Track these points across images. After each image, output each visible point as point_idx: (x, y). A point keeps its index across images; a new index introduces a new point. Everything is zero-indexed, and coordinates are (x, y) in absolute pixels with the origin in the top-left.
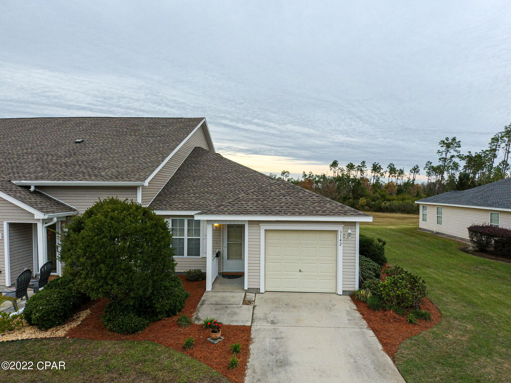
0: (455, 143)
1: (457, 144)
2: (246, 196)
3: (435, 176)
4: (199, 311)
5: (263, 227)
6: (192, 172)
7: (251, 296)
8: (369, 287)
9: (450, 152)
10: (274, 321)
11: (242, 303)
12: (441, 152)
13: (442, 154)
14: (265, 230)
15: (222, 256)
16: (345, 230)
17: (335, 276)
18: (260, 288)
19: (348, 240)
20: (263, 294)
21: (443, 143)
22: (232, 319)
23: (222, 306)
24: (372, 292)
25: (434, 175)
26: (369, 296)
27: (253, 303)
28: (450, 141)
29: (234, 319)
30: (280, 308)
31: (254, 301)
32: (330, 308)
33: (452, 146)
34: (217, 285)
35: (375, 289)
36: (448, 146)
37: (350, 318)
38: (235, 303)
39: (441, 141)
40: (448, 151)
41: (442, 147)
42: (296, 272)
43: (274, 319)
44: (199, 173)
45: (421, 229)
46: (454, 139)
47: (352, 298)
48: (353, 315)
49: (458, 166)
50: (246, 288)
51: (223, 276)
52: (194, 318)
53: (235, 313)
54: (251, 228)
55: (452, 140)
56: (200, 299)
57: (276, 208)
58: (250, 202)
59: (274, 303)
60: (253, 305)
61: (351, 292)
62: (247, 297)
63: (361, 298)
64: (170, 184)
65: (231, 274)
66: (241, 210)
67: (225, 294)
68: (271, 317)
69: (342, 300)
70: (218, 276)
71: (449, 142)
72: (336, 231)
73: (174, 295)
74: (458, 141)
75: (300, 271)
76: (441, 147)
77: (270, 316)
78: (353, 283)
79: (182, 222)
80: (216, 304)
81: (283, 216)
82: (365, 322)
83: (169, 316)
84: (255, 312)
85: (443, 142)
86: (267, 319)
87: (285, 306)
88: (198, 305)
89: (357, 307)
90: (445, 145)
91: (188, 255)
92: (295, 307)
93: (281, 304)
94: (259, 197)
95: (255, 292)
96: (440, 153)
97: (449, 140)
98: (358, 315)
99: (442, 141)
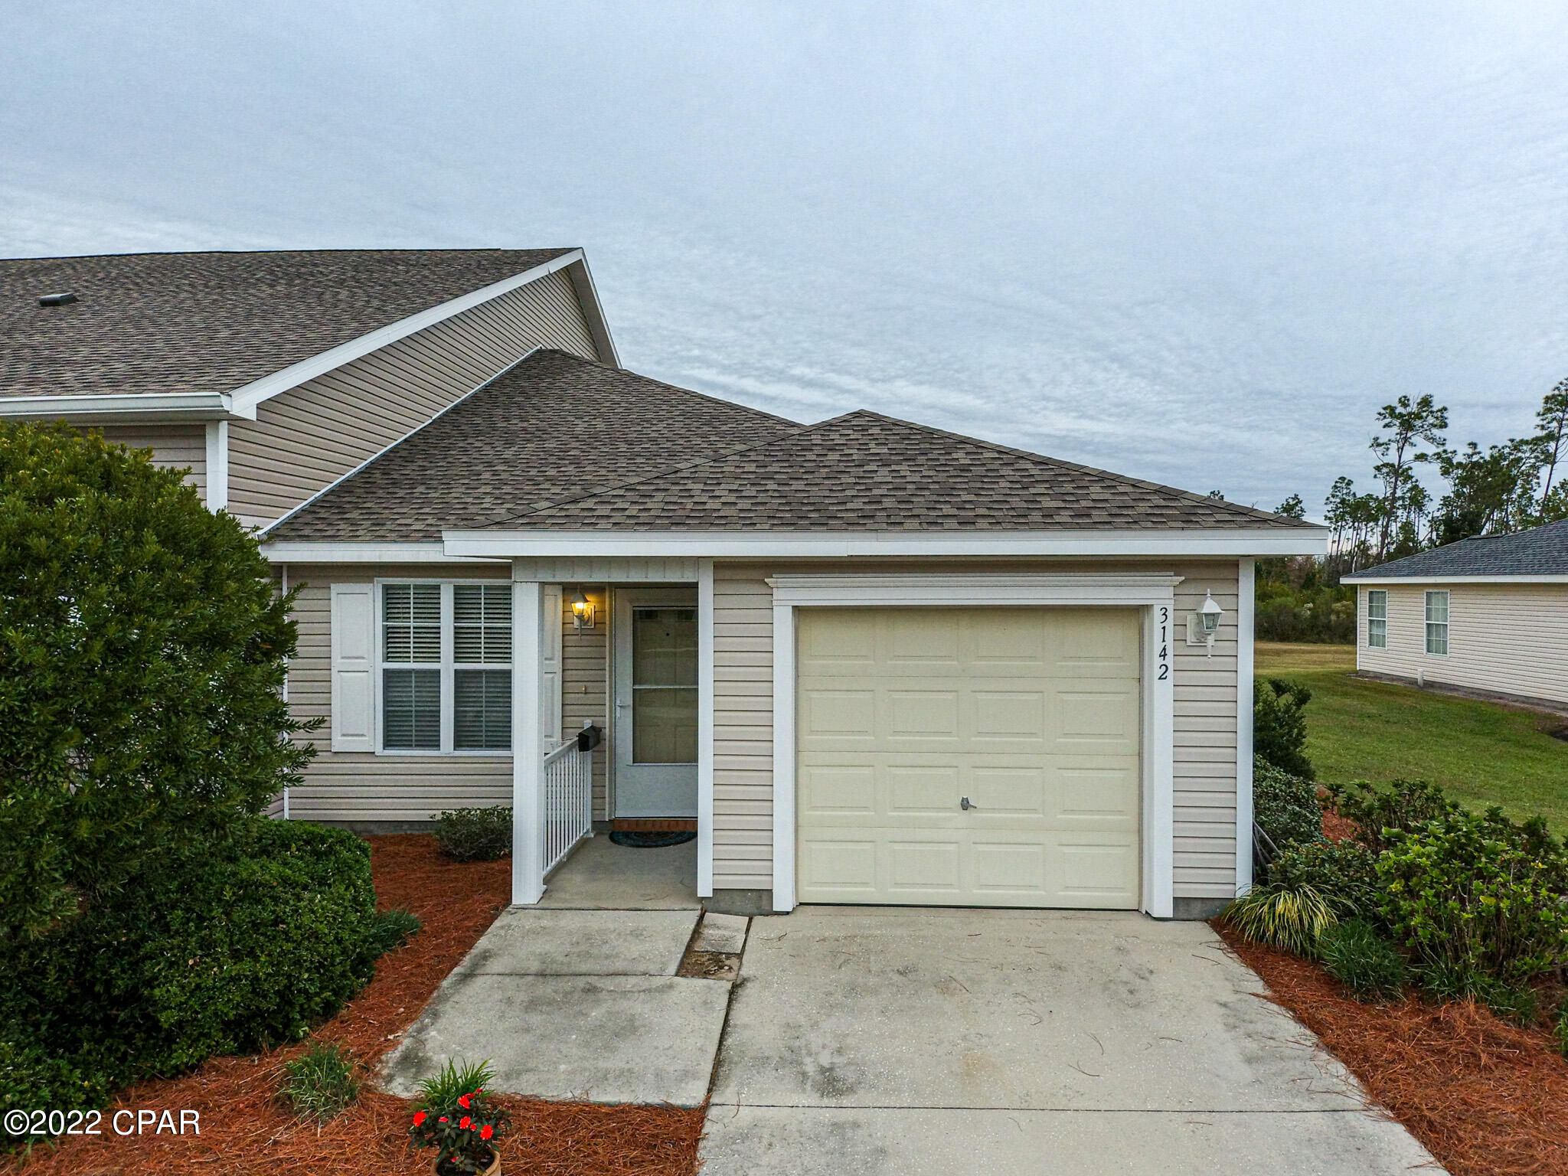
0: (1428, 415)
1: (1437, 418)
2: (712, 464)
3: (1351, 530)
4: (436, 1015)
5: (789, 594)
6: (507, 419)
7: (726, 928)
8: (1310, 878)
9: (1412, 444)
10: (839, 1073)
11: (673, 968)
12: (1383, 444)
13: (1388, 449)
14: (798, 610)
15: (610, 746)
16: (1188, 602)
17: (1136, 826)
18: (771, 891)
19: (1201, 651)
20: (787, 917)
21: (1391, 415)
22: (601, 1064)
23: (566, 985)
24: (1333, 904)
25: (1350, 528)
26: (1320, 922)
27: (735, 968)
28: (1413, 408)
29: (614, 1063)
30: (874, 991)
31: (740, 956)
32: (1131, 992)
33: (1418, 423)
34: (574, 881)
35: (1341, 890)
36: (1407, 424)
37: (1252, 1046)
38: (642, 968)
39: (1385, 409)
40: (1406, 439)
41: (1387, 429)
42: (945, 809)
43: (837, 1060)
44: (534, 422)
45: (1365, 674)
46: (1426, 402)
47: (1225, 937)
48: (1259, 1027)
49: (1425, 496)
50: (704, 889)
51: (613, 838)
52: (394, 1055)
53: (631, 1028)
54: (724, 601)
55: (1418, 404)
56: (467, 944)
57: (849, 506)
58: (722, 486)
59: (838, 962)
60: (732, 976)
61: (1217, 903)
62: (707, 932)
63: (1276, 932)
64: (404, 453)
65: (649, 828)
66: (679, 513)
67: (596, 921)
68: (824, 1047)
69: (1179, 945)
70: (592, 835)
71: (1409, 409)
72: (1138, 612)
73: (286, 933)
74: (1440, 407)
75: (965, 805)
76: (1384, 427)
77: (815, 1040)
78: (1224, 860)
79: (429, 599)
80: (542, 974)
81: (880, 535)
82: (1340, 1068)
83: (248, 1047)
84: (739, 1015)
85: (1391, 410)
86: (801, 1064)
87: (896, 978)
88: (445, 983)
89: (1269, 984)
90: (1397, 422)
91: (458, 744)
92: (945, 986)
93: (873, 969)
94: (769, 469)
95: (750, 908)
96: (1381, 448)
97: (1409, 405)
98: (1287, 1026)
99: (1390, 406)
